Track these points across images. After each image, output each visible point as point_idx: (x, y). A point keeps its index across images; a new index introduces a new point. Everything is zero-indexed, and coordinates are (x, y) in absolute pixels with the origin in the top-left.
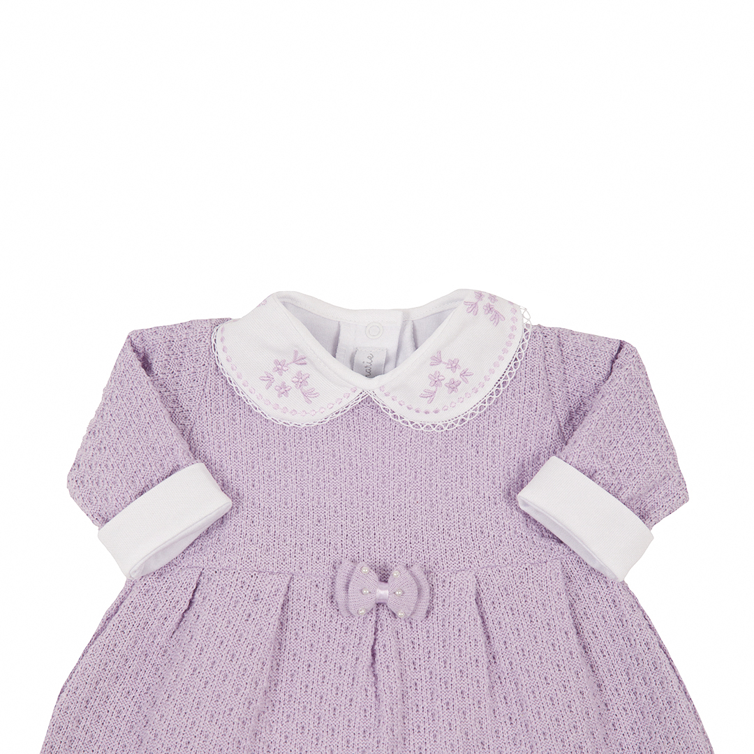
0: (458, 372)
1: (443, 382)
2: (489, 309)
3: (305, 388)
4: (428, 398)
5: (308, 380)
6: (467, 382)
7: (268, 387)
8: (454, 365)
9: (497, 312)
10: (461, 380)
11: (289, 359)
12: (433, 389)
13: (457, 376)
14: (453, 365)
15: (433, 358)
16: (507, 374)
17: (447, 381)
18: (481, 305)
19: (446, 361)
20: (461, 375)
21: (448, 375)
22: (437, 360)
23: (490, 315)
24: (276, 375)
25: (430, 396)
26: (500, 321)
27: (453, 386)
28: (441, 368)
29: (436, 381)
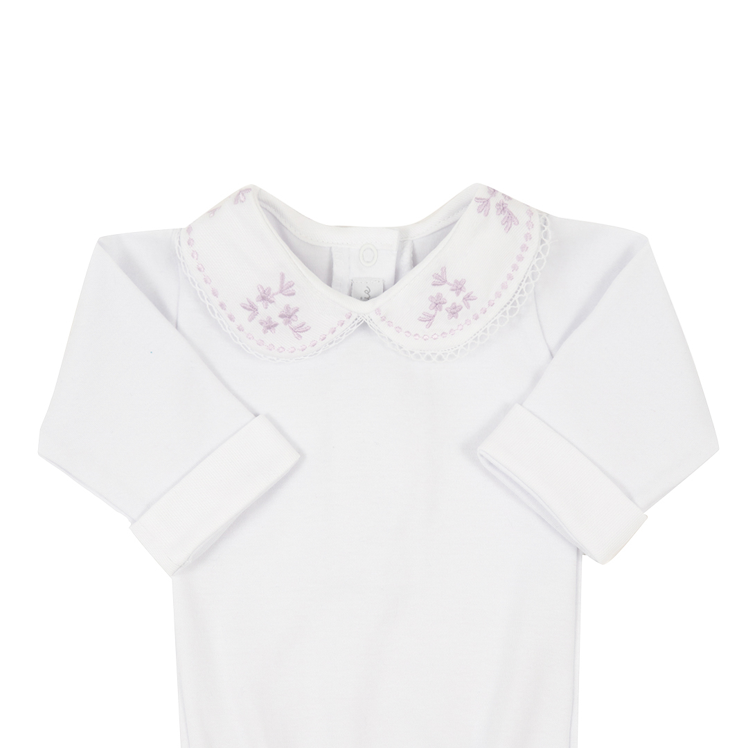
0: (463, 294)
1: (444, 306)
2: (502, 208)
3: (294, 324)
4: (427, 322)
5: (297, 314)
6: (468, 307)
7: (251, 319)
8: (460, 286)
9: (510, 213)
10: (462, 304)
11: (275, 287)
12: (432, 312)
13: (459, 300)
14: (458, 287)
15: (436, 276)
16: (516, 298)
17: (448, 305)
18: (494, 202)
19: (452, 282)
20: (464, 299)
21: (451, 298)
22: (440, 280)
23: (502, 216)
24: (260, 305)
25: (429, 319)
26: (513, 226)
27: (454, 312)
28: (445, 290)
29: (438, 303)
